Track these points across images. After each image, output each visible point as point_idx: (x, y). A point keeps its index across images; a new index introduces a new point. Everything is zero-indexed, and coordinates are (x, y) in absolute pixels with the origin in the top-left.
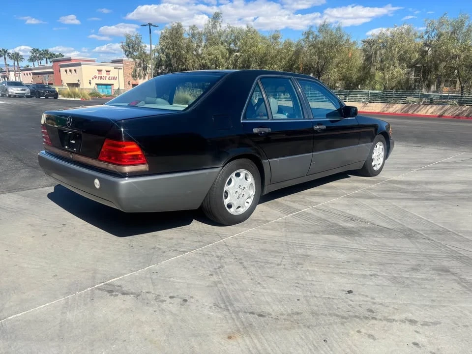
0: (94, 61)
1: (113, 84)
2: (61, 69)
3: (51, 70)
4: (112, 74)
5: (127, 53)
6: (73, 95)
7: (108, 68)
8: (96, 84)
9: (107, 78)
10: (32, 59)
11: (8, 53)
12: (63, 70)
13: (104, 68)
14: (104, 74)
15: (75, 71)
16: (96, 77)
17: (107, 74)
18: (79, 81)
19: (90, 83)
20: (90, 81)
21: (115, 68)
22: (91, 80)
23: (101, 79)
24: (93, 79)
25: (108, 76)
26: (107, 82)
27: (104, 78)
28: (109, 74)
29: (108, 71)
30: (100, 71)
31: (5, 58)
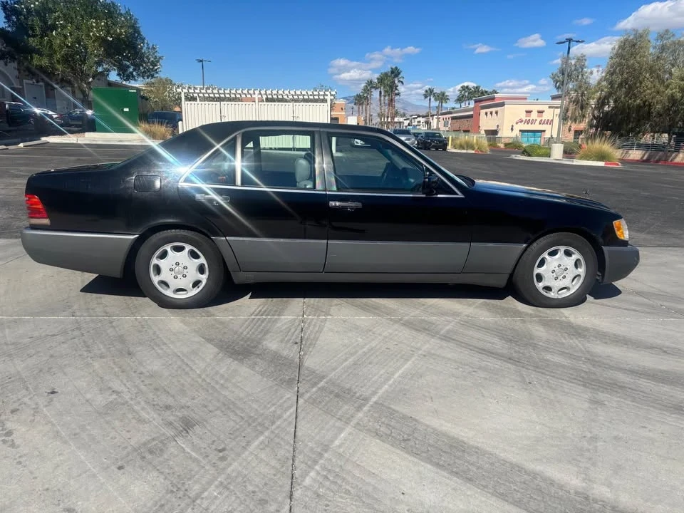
0: (525, 99)
1: (544, 131)
2: (482, 111)
3: (472, 113)
4: (546, 116)
5: (558, 84)
6: (465, 147)
7: (541, 108)
8: (520, 131)
9: (538, 122)
10: (460, 100)
11: (434, 94)
12: (483, 112)
13: (535, 108)
14: (534, 116)
15: (497, 113)
16: (521, 122)
17: (538, 116)
18: (498, 126)
19: (512, 129)
20: (512, 126)
21: (550, 107)
22: (514, 124)
23: (528, 123)
24: (517, 123)
25: (539, 120)
26: (537, 127)
27: (533, 122)
28: (542, 116)
29: (540, 112)
30: (529, 112)
31: (430, 99)
